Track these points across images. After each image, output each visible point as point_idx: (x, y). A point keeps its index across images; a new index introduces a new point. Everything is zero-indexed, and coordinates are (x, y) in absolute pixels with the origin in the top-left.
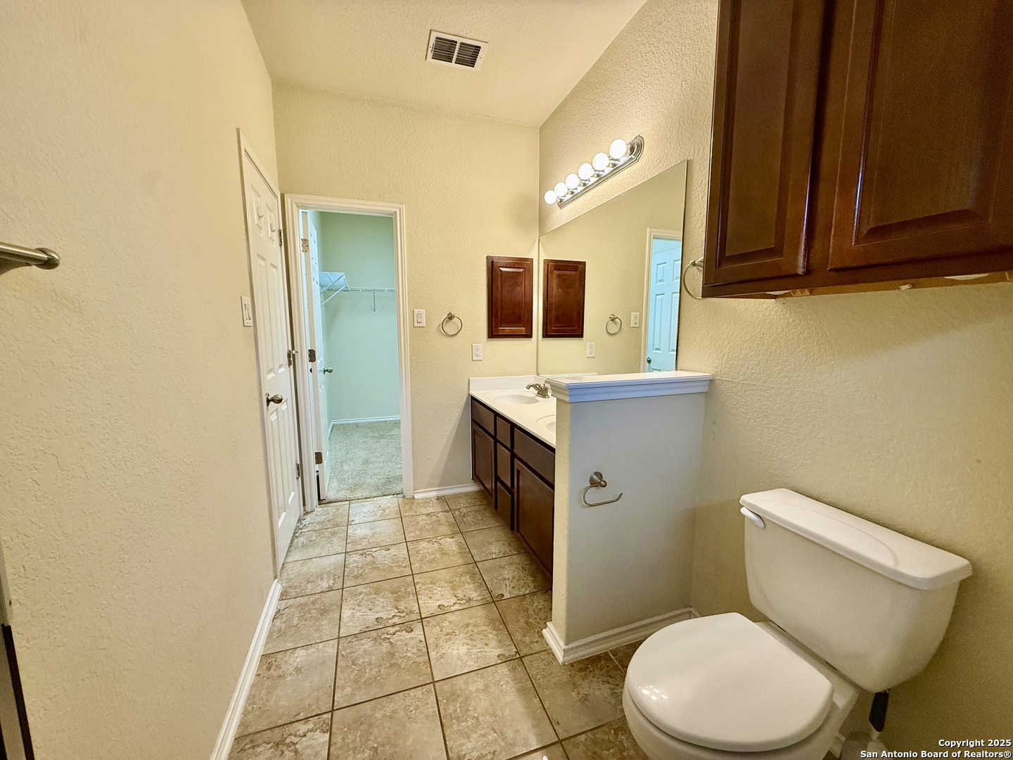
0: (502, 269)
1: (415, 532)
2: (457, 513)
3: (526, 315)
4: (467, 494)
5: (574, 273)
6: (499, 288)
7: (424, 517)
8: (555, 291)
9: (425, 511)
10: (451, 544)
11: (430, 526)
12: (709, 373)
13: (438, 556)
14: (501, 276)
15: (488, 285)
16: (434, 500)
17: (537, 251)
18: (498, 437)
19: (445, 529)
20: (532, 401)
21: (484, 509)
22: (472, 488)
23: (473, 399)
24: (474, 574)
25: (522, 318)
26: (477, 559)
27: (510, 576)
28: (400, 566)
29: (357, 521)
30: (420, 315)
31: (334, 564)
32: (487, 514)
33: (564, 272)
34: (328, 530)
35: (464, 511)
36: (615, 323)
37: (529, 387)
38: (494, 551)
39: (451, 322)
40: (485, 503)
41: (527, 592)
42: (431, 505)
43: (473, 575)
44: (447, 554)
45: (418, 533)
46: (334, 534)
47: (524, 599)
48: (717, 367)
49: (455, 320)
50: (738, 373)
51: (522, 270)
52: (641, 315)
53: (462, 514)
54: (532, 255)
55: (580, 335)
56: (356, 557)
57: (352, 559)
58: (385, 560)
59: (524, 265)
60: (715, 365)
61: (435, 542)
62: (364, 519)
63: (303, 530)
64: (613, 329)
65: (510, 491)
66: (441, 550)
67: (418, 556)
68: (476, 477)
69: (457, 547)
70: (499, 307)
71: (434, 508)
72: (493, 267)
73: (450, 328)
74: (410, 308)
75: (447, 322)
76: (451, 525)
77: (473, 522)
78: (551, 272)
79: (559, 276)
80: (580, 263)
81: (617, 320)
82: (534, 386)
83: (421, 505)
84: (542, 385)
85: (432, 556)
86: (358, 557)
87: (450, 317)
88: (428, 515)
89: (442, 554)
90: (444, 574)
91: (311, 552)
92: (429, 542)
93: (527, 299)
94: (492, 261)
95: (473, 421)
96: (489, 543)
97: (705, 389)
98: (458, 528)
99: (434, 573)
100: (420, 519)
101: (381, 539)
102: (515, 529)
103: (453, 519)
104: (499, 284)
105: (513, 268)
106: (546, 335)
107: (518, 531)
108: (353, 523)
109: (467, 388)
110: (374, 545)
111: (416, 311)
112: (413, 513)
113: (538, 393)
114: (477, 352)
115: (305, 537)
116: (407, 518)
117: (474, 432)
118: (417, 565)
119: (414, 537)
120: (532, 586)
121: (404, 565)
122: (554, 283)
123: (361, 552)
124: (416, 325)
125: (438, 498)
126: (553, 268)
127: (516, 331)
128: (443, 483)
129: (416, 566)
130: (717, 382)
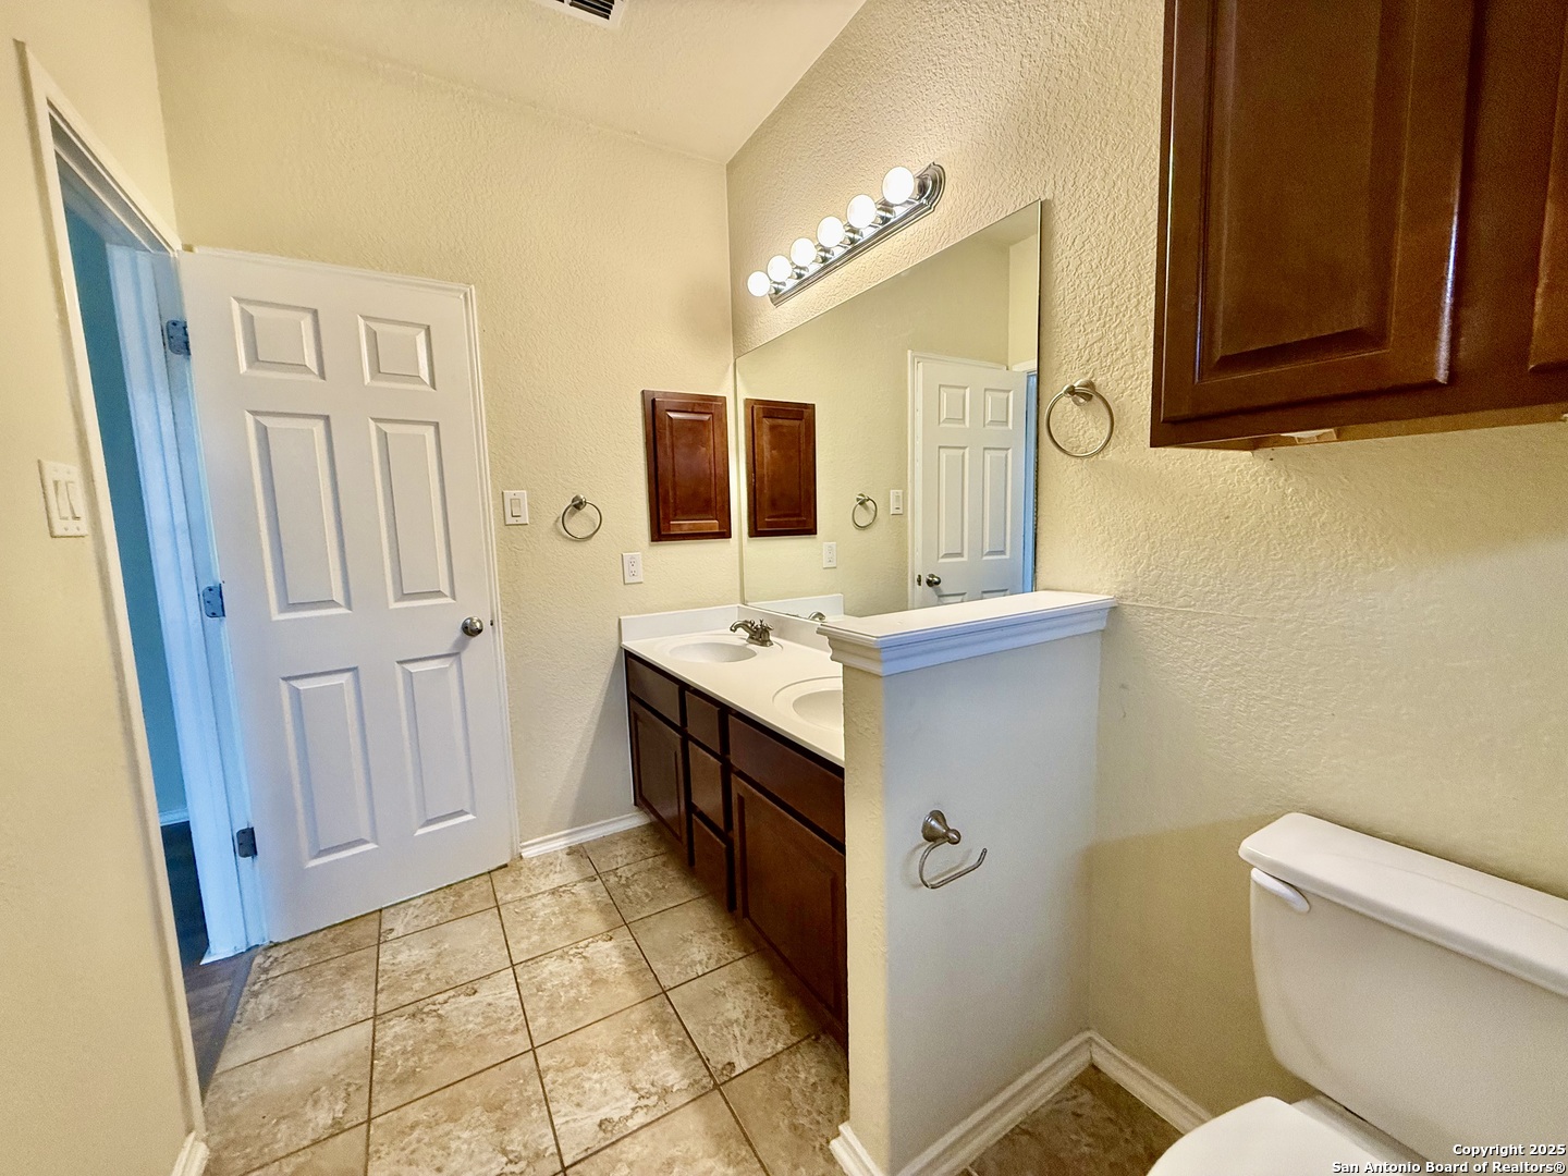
0: (672, 415)
1: (529, 938)
2: (613, 879)
3: (718, 498)
4: (626, 835)
5: (797, 422)
6: (669, 450)
7: (546, 899)
8: (767, 454)
9: (547, 884)
10: (608, 955)
11: (561, 919)
12: (1108, 594)
13: (584, 990)
14: (671, 427)
15: (647, 443)
16: (564, 857)
17: (732, 380)
18: (690, 730)
19: (593, 922)
20: (740, 654)
21: (664, 864)
22: (635, 820)
23: (630, 657)
24: (666, 1022)
25: (713, 504)
26: (667, 982)
27: (737, 1014)
28: (504, 1031)
29: (400, 930)
30: (516, 501)
31: (346, 1055)
32: (672, 873)
33: (780, 421)
34: (333, 964)
35: (625, 872)
36: (866, 508)
37: (734, 628)
38: (698, 958)
39: (578, 514)
40: (663, 849)
41: (780, 1047)
42: (558, 869)
43: (662, 1023)
44: (604, 982)
45: (535, 938)
46: (345, 972)
47: (778, 1067)
48: (1125, 583)
49: (587, 509)
50: (1174, 593)
51: (706, 417)
52: (905, 494)
53: (623, 881)
54: (724, 390)
55: (812, 531)
56: (399, 1026)
57: (391, 1033)
58: (468, 1021)
59: (710, 407)
60: (1120, 579)
61: (574, 956)
62: (416, 922)
63: (273, 974)
64: (864, 519)
65: (725, 835)
66: (590, 972)
67: (541, 998)
68: (642, 800)
69: (622, 960)
70: (670, 485)
71: (566, 874)
72: (654, 411)
73: (578, 525)
74: (494, 487)
75: (572, 514)
76: (603, 910)
77: (647, 895)
78: (758, 422)
79: (772, 428)
80: (805, 406)
81: (869, 503)
82: (744, 625)
83: (537, 871)
84: (758, 623)
85: (572, 993)
86: (405, 1024)
87: (578, 505)
88: (553, 892)
89: (595, 982)
90: (601, 1036)
91: (290, 1030)
92: (562, 957)
93: (720, 471)
94: (654, 401)
95: (631, 696)
96: (685, 940)
97: (1101, 625)
98: (619, 915)
99: (579, 1036)
100: (537, 904)
101: (456, 967)
102: (739, 911)
103: (606, 894)
104: (668, 442)
105: (693, 412)
106: (756, 531)
107: (746, 914)
108: (390, 937)
109: (617, 635)
110: (440, 985)
111: (509, 494)
112: (523, 894)
113: (751, 637)
114: (633, 569)
115: (276, 993)
116: (511, 907)
117: (634, 719)
118: (542, 1021)
119: (528, 951)
120: (785, 1028)
121: (512, 1026)
122: (765, 440)
123: (412, 1009)
124: (511, 521)
125: (572, 851)
126: (761, 415)
127: (701, 526)
128: (581, 817)
129: (539, 1023)
130: (1127, 610)
